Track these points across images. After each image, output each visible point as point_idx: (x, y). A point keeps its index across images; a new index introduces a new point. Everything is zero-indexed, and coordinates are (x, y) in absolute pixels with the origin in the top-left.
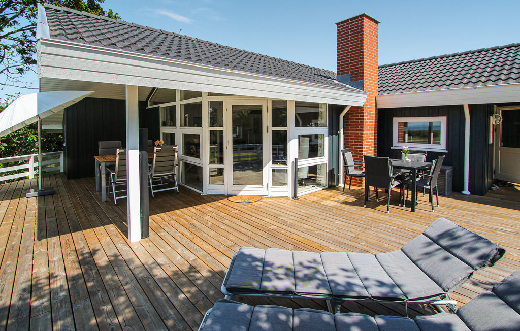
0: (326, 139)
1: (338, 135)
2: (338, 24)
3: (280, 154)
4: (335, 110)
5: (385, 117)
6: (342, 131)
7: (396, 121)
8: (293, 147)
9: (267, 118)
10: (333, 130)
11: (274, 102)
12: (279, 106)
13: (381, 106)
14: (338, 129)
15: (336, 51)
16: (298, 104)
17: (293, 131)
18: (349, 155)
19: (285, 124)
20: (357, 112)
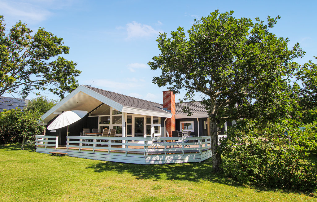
0: (161, 128)
1: (164, 127)
2: (163, 92)
3: (149, 132)
4: (163, 119)
5: (178, 121)
6: (165, 125)
7: (181, 123)
8: (153, 130)
9: (145, 121)
10: (163, 125)
11: (147, 116)
12: (149, 117)
13: (176, 118)
14: (164, 125)
15: (163, 100)
16: (154, 117)
17: (153, 125)
18: (168, 133)
19: (150, 123)
20: (169, 119)
